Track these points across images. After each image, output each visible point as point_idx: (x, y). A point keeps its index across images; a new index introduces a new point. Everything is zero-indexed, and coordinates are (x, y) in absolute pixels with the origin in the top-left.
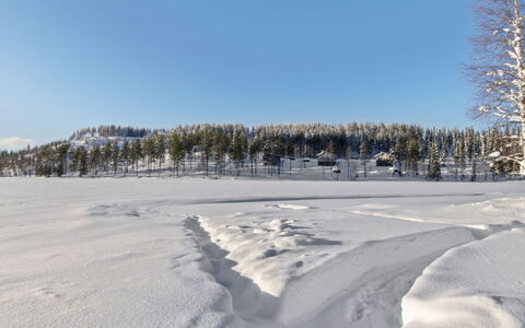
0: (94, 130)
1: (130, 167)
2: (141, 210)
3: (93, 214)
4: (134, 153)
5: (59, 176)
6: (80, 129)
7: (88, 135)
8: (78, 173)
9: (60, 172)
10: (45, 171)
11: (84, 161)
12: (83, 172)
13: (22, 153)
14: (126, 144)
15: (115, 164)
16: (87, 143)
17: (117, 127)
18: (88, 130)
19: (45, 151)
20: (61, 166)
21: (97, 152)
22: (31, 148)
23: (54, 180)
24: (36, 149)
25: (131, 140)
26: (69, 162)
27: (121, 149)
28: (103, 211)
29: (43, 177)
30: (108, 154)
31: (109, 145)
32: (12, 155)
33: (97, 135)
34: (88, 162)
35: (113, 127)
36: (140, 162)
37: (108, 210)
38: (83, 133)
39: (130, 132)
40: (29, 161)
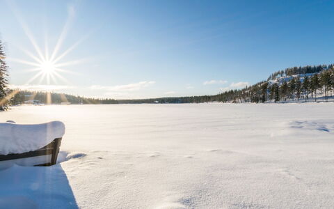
0: (282, 72)
1: (310, 95)
2: (328, 127)
3: (293, 127)
4: (313, 85)
5: (263, 102)
6: (274, 73)
7: (279, 76)
8: (274, 100)
9: (263, 100)
10: (256, 100)
11: (277, 93)
12: (277, 100)
13: (244, 90)
14: (306, 79)
15: (298, 94)
16: (278, 81)
17: (298, 68)
18: (279, 73)
19: (255, 88)
20: (264, 96)
21: (285, 86)
22: (248, 87)
23: (260, 105)
24: (250, 87)
25: (309, 76)
26: (268, 94)
27: (302, 83)
28: (298, 125)
29: (255, 103)
30: (293, 87)
31: (293, 81)
32: (240, 92)
33: (284, 75)
34: (280, 93)
35: (295, 68)
36: (318, 91)
37: (302, 125)
38: (276, 75)
39: (309, 70)
40: (247, 95)
